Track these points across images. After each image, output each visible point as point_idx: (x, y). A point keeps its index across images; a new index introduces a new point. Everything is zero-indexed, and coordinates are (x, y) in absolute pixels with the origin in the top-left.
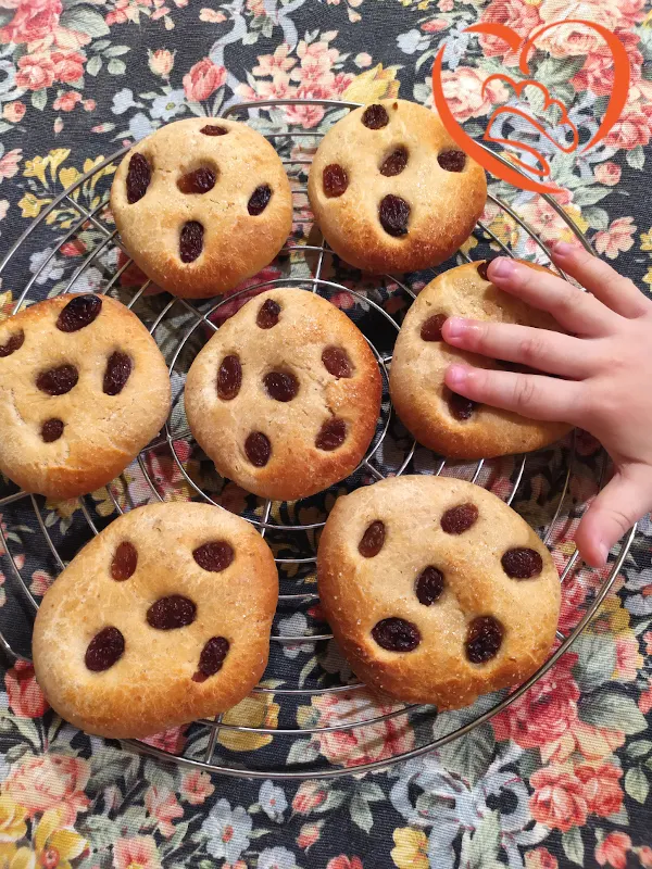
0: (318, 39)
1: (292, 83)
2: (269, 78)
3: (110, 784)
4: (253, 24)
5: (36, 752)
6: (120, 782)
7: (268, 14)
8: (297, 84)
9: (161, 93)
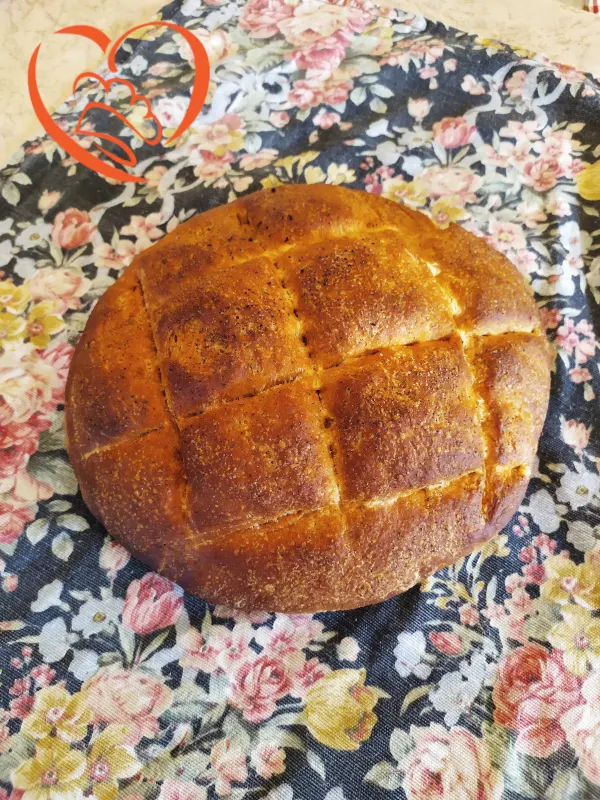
0: (564, 128)
1: (532, 152)
2: (513, 141)
3: (185, 721)
4: (507, 101)
5: (125, 665)
6: (197, 724)
7: (524, 98)
8: (537, 155)
9: (411, 129)
